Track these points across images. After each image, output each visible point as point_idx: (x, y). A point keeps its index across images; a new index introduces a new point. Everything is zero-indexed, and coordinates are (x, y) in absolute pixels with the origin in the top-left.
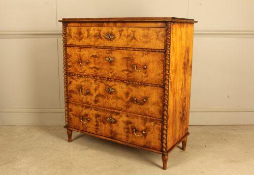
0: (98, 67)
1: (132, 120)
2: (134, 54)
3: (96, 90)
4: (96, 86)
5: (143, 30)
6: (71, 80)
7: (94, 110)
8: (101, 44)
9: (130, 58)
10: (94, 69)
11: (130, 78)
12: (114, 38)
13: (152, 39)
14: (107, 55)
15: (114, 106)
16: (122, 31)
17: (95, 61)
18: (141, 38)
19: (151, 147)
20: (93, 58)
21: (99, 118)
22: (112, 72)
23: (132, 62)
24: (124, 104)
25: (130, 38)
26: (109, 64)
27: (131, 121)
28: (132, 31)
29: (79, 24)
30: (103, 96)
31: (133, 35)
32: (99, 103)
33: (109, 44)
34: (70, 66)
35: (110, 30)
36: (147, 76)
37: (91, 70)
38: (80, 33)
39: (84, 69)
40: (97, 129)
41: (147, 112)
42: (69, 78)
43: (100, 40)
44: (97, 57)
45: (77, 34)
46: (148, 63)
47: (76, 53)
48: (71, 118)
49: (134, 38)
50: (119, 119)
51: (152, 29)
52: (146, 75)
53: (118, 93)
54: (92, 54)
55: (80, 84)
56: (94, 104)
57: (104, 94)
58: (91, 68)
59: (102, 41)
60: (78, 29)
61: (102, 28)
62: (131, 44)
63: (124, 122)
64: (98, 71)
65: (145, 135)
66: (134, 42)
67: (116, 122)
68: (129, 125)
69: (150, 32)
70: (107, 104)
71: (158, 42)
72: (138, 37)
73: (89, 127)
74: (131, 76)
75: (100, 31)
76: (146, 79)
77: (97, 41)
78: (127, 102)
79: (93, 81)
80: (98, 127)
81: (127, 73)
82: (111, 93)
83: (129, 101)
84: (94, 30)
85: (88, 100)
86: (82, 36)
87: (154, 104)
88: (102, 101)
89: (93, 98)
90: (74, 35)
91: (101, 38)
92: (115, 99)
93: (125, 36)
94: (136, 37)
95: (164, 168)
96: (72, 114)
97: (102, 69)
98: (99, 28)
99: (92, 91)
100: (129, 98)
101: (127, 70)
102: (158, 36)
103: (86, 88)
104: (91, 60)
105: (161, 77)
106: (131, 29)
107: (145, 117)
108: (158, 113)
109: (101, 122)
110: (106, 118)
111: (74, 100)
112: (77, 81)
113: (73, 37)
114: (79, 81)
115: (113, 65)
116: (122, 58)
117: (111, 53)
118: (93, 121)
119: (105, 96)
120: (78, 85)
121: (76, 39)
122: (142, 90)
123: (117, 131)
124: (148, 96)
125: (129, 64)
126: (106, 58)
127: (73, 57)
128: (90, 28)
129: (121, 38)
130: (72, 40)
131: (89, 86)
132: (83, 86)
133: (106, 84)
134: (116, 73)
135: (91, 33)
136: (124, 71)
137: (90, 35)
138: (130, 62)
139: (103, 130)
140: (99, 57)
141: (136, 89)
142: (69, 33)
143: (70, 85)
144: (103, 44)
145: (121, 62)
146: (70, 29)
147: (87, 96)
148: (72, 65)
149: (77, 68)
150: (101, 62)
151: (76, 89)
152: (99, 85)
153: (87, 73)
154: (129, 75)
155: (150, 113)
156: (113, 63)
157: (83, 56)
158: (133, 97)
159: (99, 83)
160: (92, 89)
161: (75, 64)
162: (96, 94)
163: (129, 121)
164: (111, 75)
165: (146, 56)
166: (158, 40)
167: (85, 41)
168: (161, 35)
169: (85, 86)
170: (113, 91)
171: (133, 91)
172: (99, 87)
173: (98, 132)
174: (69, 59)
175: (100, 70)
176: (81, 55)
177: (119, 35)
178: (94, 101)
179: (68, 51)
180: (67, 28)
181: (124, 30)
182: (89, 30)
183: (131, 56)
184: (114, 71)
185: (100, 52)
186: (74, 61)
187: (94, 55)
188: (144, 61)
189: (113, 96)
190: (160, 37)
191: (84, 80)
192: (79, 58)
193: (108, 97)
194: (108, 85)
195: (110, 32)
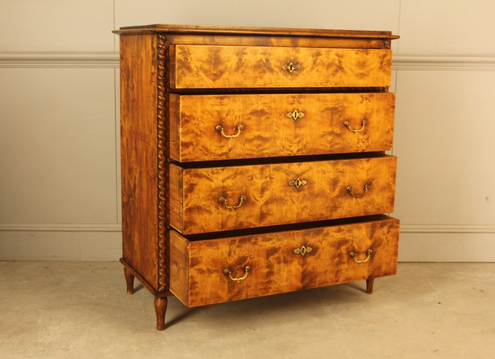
0: (266, 135)
1: (347, 236)
3: (263, 190)
4: (264, 180)
5: (356, 54)
6: (195, 180)
7: (263, 240)
8: (271, 83)
9: (337, 108)
10: (256, 142)
11: (337, 146)
13: (373, 69)
14: (290, 108)
15: (305, 214)
16: (318, 54)
17: (259, 124)
18: (354, 68)
20: (254, 118)
21: (276, 255)
22: (299, 142)
23: (340, 116)
24: (327, 205)
25: (334, 68)
26: (292, 125)
27: (348, 238)
28: (337, 55)
29: (208, 40)
30: (280, 200)
31: (340, 62)
32: (269, 219)
33: (288, 82)
35: (292, 54)
36: (367, 139)
37: (247, 146)
38: (216, 61)
39: (230, 146)
40: (269, 282)
42: (186, 177)
43: (267, 75)
44: (267, 113)
45: (208, 61)
46: (370, 114)
47: (208, 107)
49: (340, 68)
50: (321, 242)
51: (372, 51)
52: (366, 136)
53: (315, 185)
54: (254, 107)
55: (221, 184)
56: (257, 225)
57: (283, 195)
58: (250, 141)
59: (274, 78)
60: (210, 50)
61: (273, 47)
62: (334, 80)
63: (332, 245)
64: (267, 145)
66: (341, 77)
67: (314, 251)
68: (343, 249)
69: (369, 57)
70: (289, 215)
73: (248, 287)
74: (337, 144)
75: (270, 55)
76: (366, 144)
77: (261, 78)
78: (333, 200)
80: (273, 278)
81: (330, 138)
82: (299, 189)
83: (337, 197)
84: (255, 53)
86: (221, 67)
87: (383, 189)
88: (277, 213)
89: (256, 211)
90: (199, 64)
91: (271, 70)
92: (308, 199)
93: (323, 64)
94: (344, 66)
97: (275, 138)
98: (268, 48)
99: (254, 193)
100: (337, 191)
101: (332, 133)
102: (382, 63)
103: (237, 192)
104: (248, 123)
105: (391, 136)
106: (335, 51)
109: (279, 262)
110: (294, 249)
112: (211, 180)
113: (195, 69)
114: (217, 178)
115: (303, 127)
116: (323, 109)
117: (298, 101)
118: (260, 266)
119: (285, 198)
120: (213, 190)
121: (203, 75)
122: (362, 168)
123: (316, 270)
124: (373, 178)
125: (335, 120)
126: (288, 113)
127: (200, 119)
128: (245, 49)
129: (316, 69)
130: (191, 78)
131: (245, 185)
132: (230, 187)
133: (290, 172)
134: (307, 143)
135: (245, 60)
136: (325, 137)
137: (243, 63)
138: (337, 116)
139: (285, 279)
140: (271, 114)
141: (352, 169)
142: (183, 60)
143: (189, 194)
144: (274, 84)
145: (319, 119)
146: (186, 50)
147: (241, 211)
148: (193, 141)
149: (208, 146)
150: (275, 123)
151: (209, 200)
152: (271, 178)
153: (236, 155)
154: (334, 143)
155: (376, 209)
156: (302, 122)
157: (227, 115)
158: (345, 187)
159: (272, 172)
160: (255, 190)
161: (205, 137)
162: (263, 199)
163: (343, 240)
164: (297, 148)
165: (368, 101)
166: (381, 71)
167: (231, 78)
168: (386, 62)
169: (235, 188)
170: (305, 182)
171: (345, 174)
172: (271, 182)
173: (270, 288)
174: (186, 127)
175: (271, 142)
176: (223, 112)
177: (312, 62)
178: (257, 216)
179: (184, 107)
180: (179, 48)
181: (322, 53)
182: (242, 53)
183: (340, 105)
184: (303, 139)
185: (271, 102)
186: (201, 131)
187: (257, 109)
188: (363, 112)
189: (304, 195)
190: (385, 65)
191: (233, 173)
192: (218, 120)
193: (292, 200)
194: (293, 173)
195: (292, 58)
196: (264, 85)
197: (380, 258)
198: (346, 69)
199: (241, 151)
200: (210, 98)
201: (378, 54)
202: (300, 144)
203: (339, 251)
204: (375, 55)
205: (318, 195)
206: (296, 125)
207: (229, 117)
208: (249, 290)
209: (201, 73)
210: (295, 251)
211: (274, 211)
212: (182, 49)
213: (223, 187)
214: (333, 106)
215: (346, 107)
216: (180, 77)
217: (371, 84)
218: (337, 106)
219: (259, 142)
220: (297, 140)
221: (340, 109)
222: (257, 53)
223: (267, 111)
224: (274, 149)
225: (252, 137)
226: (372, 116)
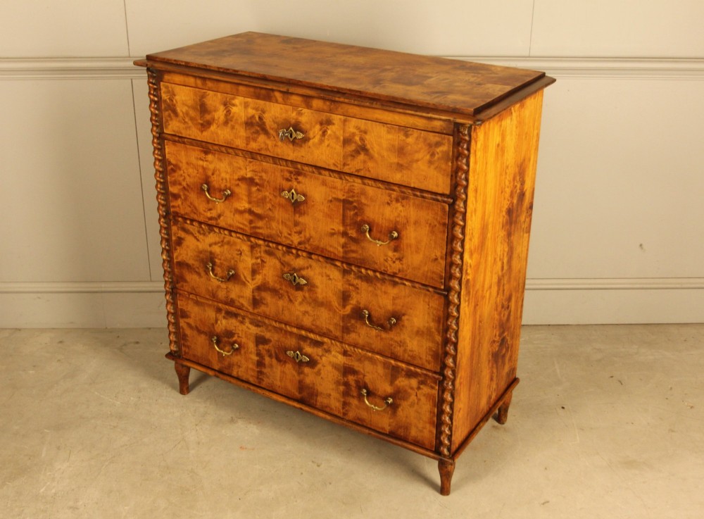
0: (258, 210)
1: (356, 365)
2: (363, 193)
3: (254, 272)
4: (254, 261)
5: (389, 132)
6: (182, 234)
7: (251, 323)
8: (267, 149)
9: (351, 203)
10: (247, 216)
11: (354, 255)
12: (306, 140)
13: (417, 161)
14: (286, 184)
15: (307, 321)
16: (329, 122)
17: (250, 194)
18: (385, 154)
19: (410, 439)
20: (243, 186)
21: (267, 347)
22: (300, 233)
23: (356, 214)
24: (335, 321)
25: (353, 147)
26: (291, 209)
27: (357, 369)
28: (358, 128)
29: (199, 82)
30: (274, 291)
31: (362, 139)
32: (262, 309)
33: (289, 152)
34: (176, 197)
35: (293, 115)
36: (400, 259)
37: (238, 217)
38: (203, 109)
39: (219, 211)
40: (260, 372)
41: (399, 351)
42: (174, 228)
43: (262, 138)
44: (257, 184)
45: (194, 108)
46: (405, 225)
47: (193, 160)
48: (185, 335)
49: (363, 149)
50: (321, 357)
51: (416, 133)
52: (397, 255)
53: (319, 290)
54: (242, 173)
55: (209, 249)
56: (251, 309)
57: (278, 286)
58: (241, 212)
59: (270, 143)
60: (195, 94)
61: (267, 103)
62: (355, 165)
63: (335, 367)
64: (260, 224)
65: (394, 407)
66: (365, 162)
67: (312, 363)
68: (351, 379)
69: (410, 140)
70: (286, 312)
71: (432, 172)
72: (376, 148)
73: (239, 367)
74: (353, 251)
75: (264, 112)
76: (397, 265)
77: (255, 140)
78: (344, 318)
79: (245, 248)
80: (265, 370)
81: (342, 240)
82: (299, 287)
83: (349, 316)
84: (246, 105)
85: (233, 295)
86: (208, 117)
87: (419, 333)
88: (272, 305)
89: (248, 292)
90: (185, 109)
91: (266, 132)
92: (310, 304)
93: (337, 138)
94: (368, 147)
95: (444, 490)
96: (189, 324)
97: (271, 219)
98: (261, 102)
99: (245, 273)
100: (348, 309)
102: (433, 155)
103: (227, 264)
104: (237, 190)
105: (440, 267)
106: (354, 122)
107: (393, 362)
108: (430, 358)
109: (270, 356)
110: (286, 350)
111: (193, 288)
112: (198, 240)
113: (181, 114)
114: (204, 240)
115: (304, 214)
116: (330, 198)
117: (296, 179)
118: (250, 351)
119: (281, 292)
120: (201, 252)
121: (190, 122)
122: (385, 293)
123: (316, 387)
124: (403, 312)
125: (349, 218)
126: (283, 190)
127: (185, 171)
128: (233, 99)
129: (327, 142)
130: (178, 124)
131: (233, 259)
132: (218, 255)
133: (284, 261)
134: (311, 237)
135: (235, 113)
136: (335, 236)
137: (233, 117)
138: (352, 213)
139: (278, 378)
140: (262, 185)
141: (371, 289)
142: (168, 100)
143: (178, 248)
144: (272, 151)
145: (326, 210)
146: (170, 89)
147: (231, 285)
148: (181, 194)
149: (196, 204)
150: (268, 200)
151: (197, 260)
152: (262, 261)
153: (226, 224)
154: (349, 249)
155: (409, 356)
156: (302, 208)
157: (213, 174)
158: (360, 308)
159: (263, 254)
160: (245, 268)
161: (192, 193)
162: (254, 282)
163: (350, 368)
164: (299, 240)
165: (399, 204)
166: (432, 167)
167: (219, 132)
168: (440, 155)
169: (223, 258)
170: (305, 282)
171: (359, 291)
172: (263, 267)
173: (263, 380)
174: (173, 177)
175: (265, 221)
176: (209, 169)
177: (321, 133)
178: (249, 299)
179: (169, 153)
180: (164, 85)
181: (334, 122)
182: (230, 104)
183: (356, 199)
184: (305, 230)
185: (262, 171)
186: (187, 185)
187: (245, 176)
188: (392, 218)
189: (304, 297)
190: (439, 159)
191: (220, 240)
192: (203, 177)
193: (289, 297)
194: (289, 265)
195: (293, 121)
196: (259, 150)
197: (407, 417)
198: (371, 151)
199: (232, 222)
200: (194, 150)
201: (425, 140)
202: (302, 235)
203: (346, 379)
204: (421, 140)
205: (322, 304)
206: (295, 210)
207: (215, 176)
208: (240, 369)
209: (187, 120)
210: (288, 353)
211: (269, 301)
212: (167, 87)
213: (211, 253)
214: (344, 197)
215: (365, 205)
216: (167, 121)
217: (414, 183)
218: (350, 199)
219: (251, 217)
220: (298, 229)
221: (355, 204)
222: (248, 106)
223: (257, 181)
224: (269, 231)
225: (243, 208)
226: (406, 229)
